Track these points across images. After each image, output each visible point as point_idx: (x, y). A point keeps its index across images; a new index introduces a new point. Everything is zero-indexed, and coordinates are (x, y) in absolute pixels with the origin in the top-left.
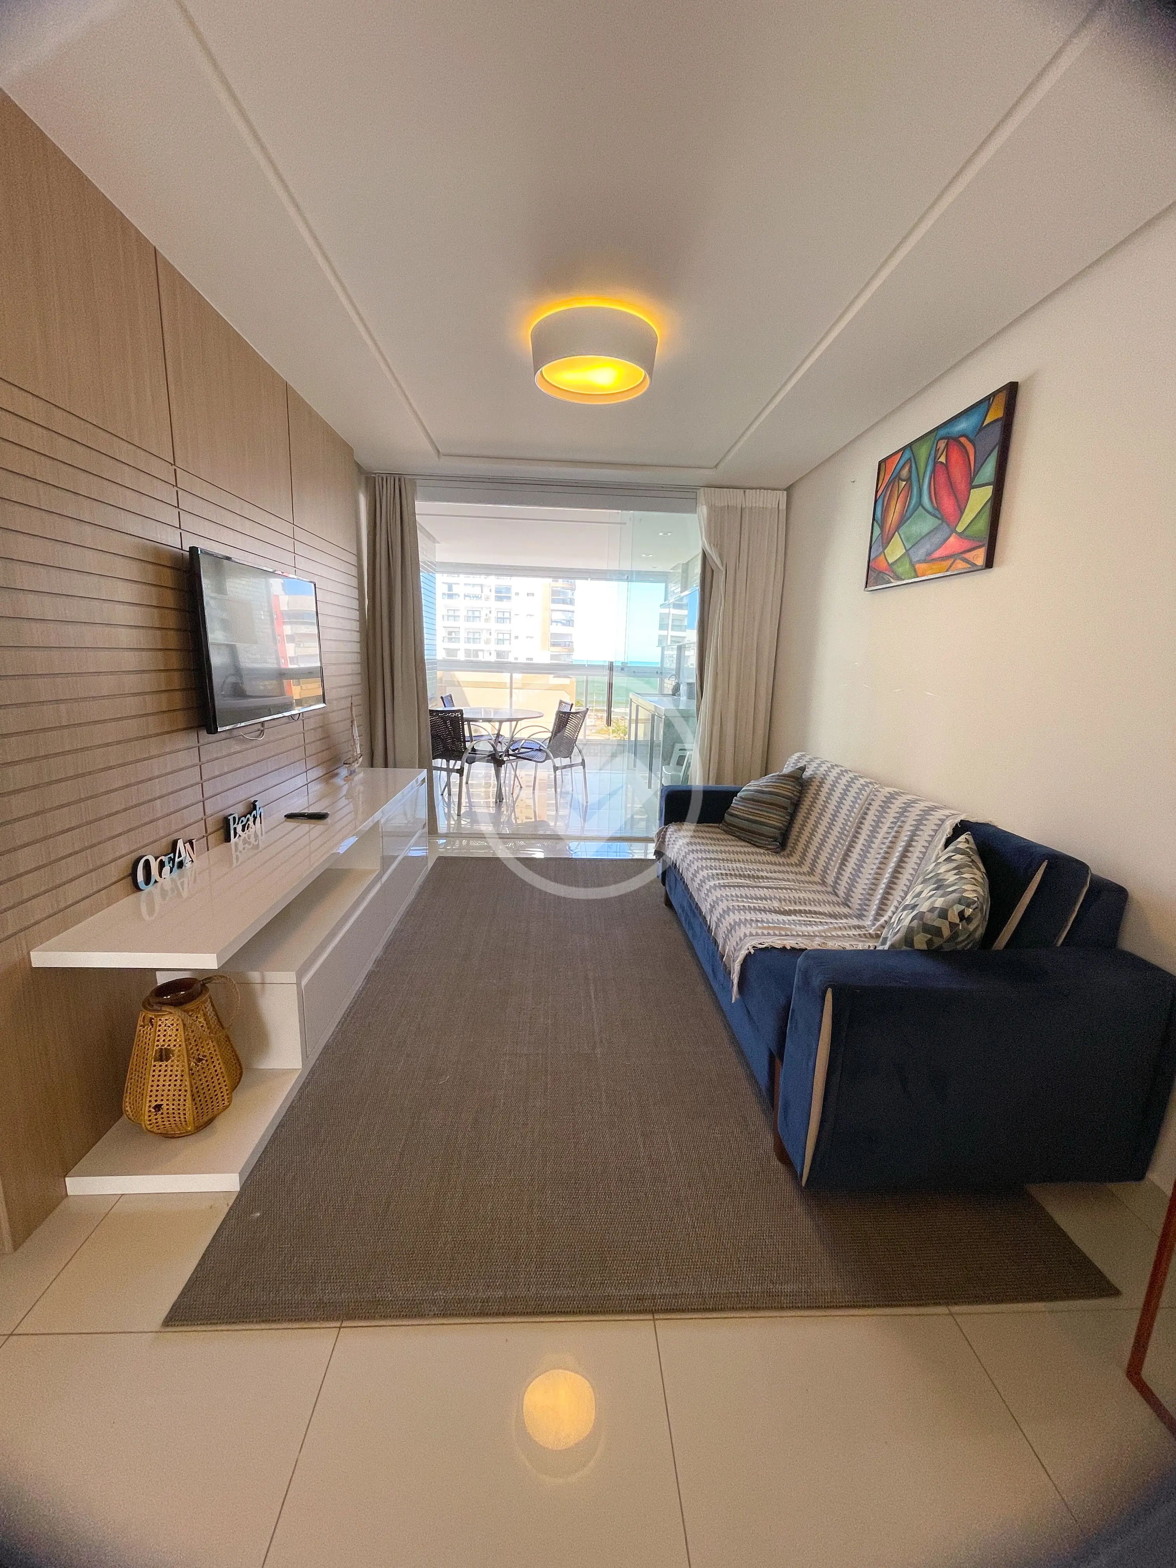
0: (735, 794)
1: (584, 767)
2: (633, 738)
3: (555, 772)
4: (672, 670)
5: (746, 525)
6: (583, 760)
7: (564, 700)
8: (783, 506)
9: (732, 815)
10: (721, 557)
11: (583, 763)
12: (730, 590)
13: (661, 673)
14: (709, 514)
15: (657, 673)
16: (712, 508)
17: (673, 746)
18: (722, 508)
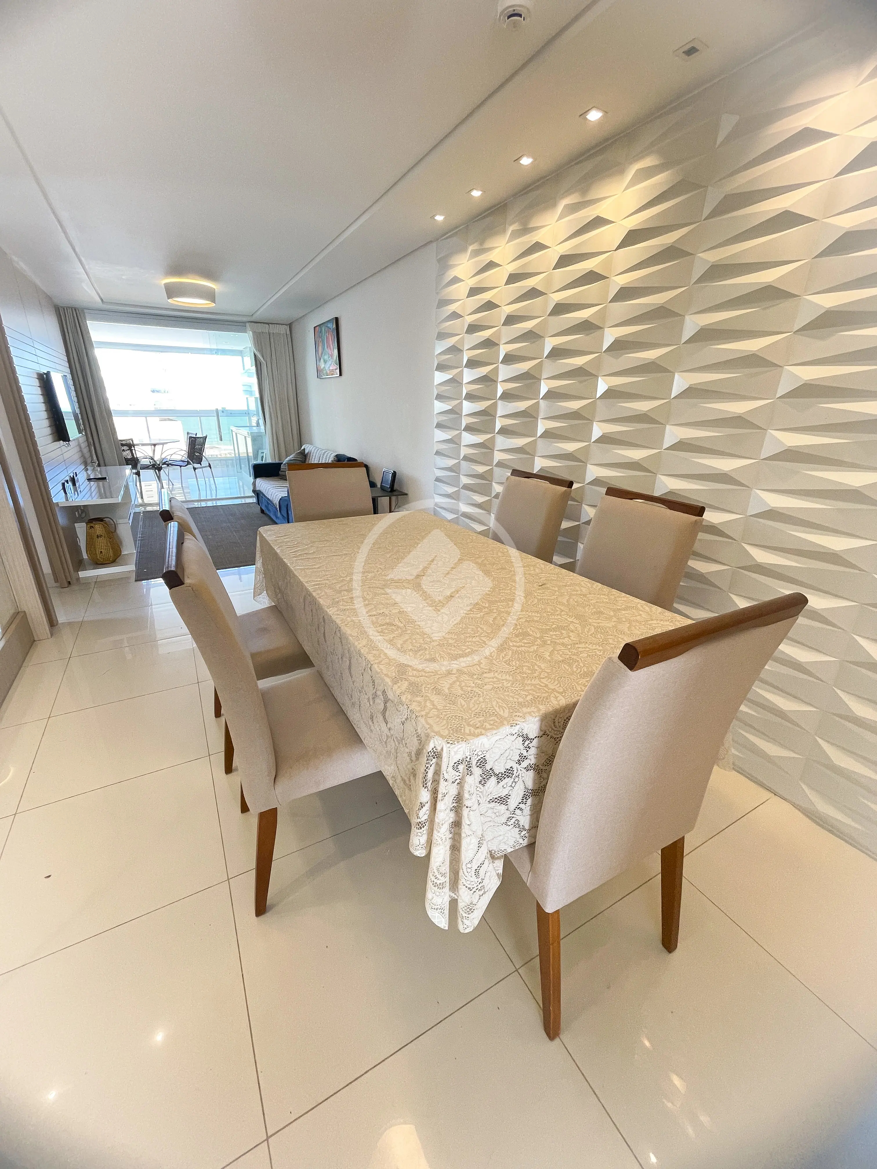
0: (282, 463)
1: (211, 468)
2: (237, 455)
3: (195, 471)
4: (254, 411)
5: (272, 340)
6: (209, 464)
7: (190, 432)
8: (288, 333)
9: (282, 471)
10: (263, 357)
11: (210, 466)
12: (270, 374)
13: (248, 413)
14: (253, 335)
15: (246, 413)
16: (254, 332)
17: (258, 451)
18: (259, 333)
